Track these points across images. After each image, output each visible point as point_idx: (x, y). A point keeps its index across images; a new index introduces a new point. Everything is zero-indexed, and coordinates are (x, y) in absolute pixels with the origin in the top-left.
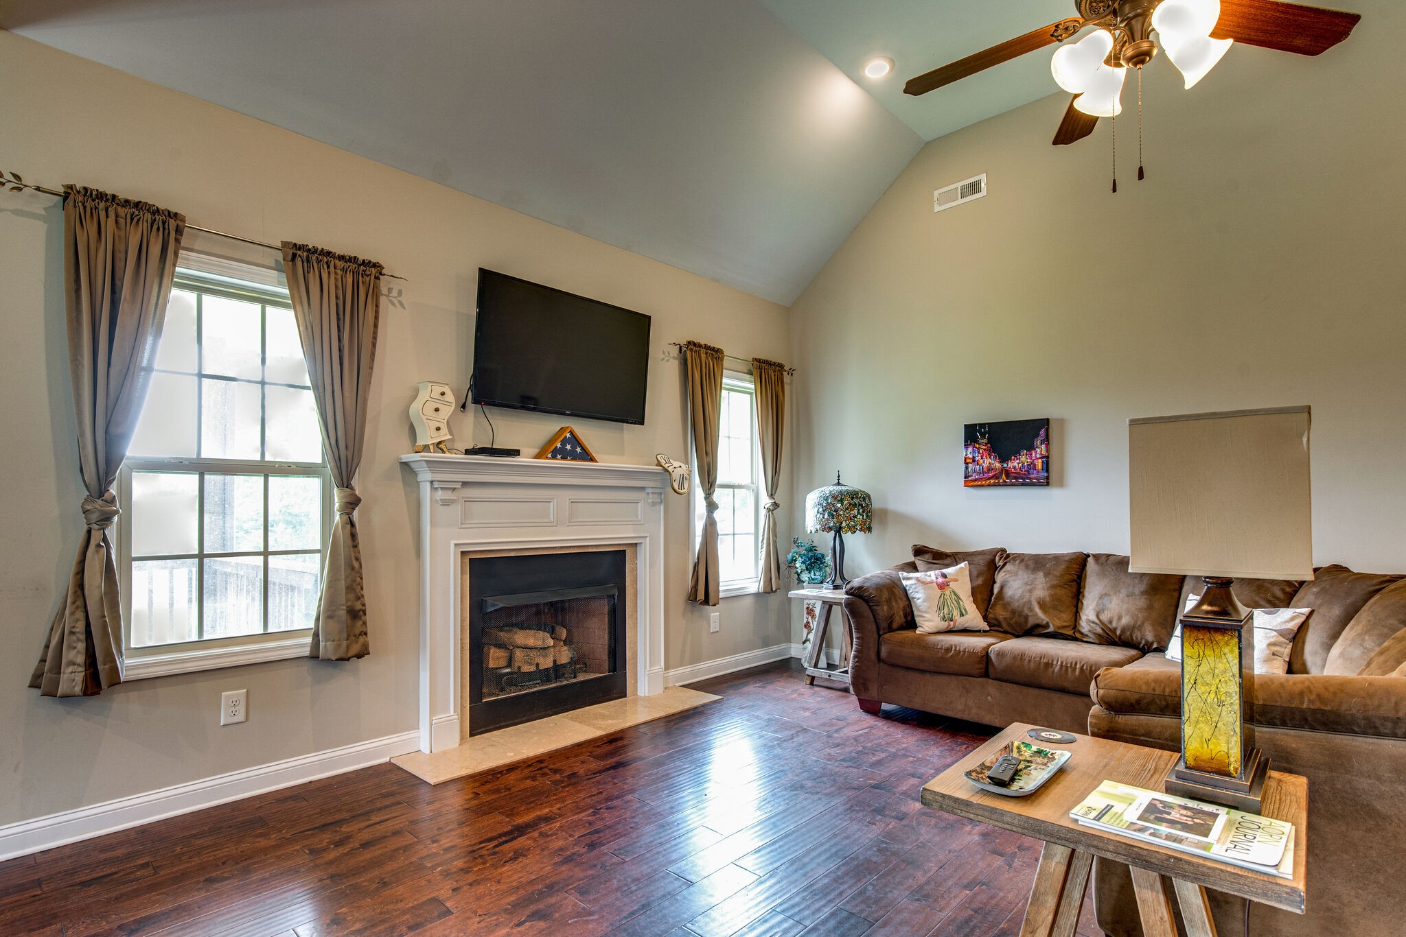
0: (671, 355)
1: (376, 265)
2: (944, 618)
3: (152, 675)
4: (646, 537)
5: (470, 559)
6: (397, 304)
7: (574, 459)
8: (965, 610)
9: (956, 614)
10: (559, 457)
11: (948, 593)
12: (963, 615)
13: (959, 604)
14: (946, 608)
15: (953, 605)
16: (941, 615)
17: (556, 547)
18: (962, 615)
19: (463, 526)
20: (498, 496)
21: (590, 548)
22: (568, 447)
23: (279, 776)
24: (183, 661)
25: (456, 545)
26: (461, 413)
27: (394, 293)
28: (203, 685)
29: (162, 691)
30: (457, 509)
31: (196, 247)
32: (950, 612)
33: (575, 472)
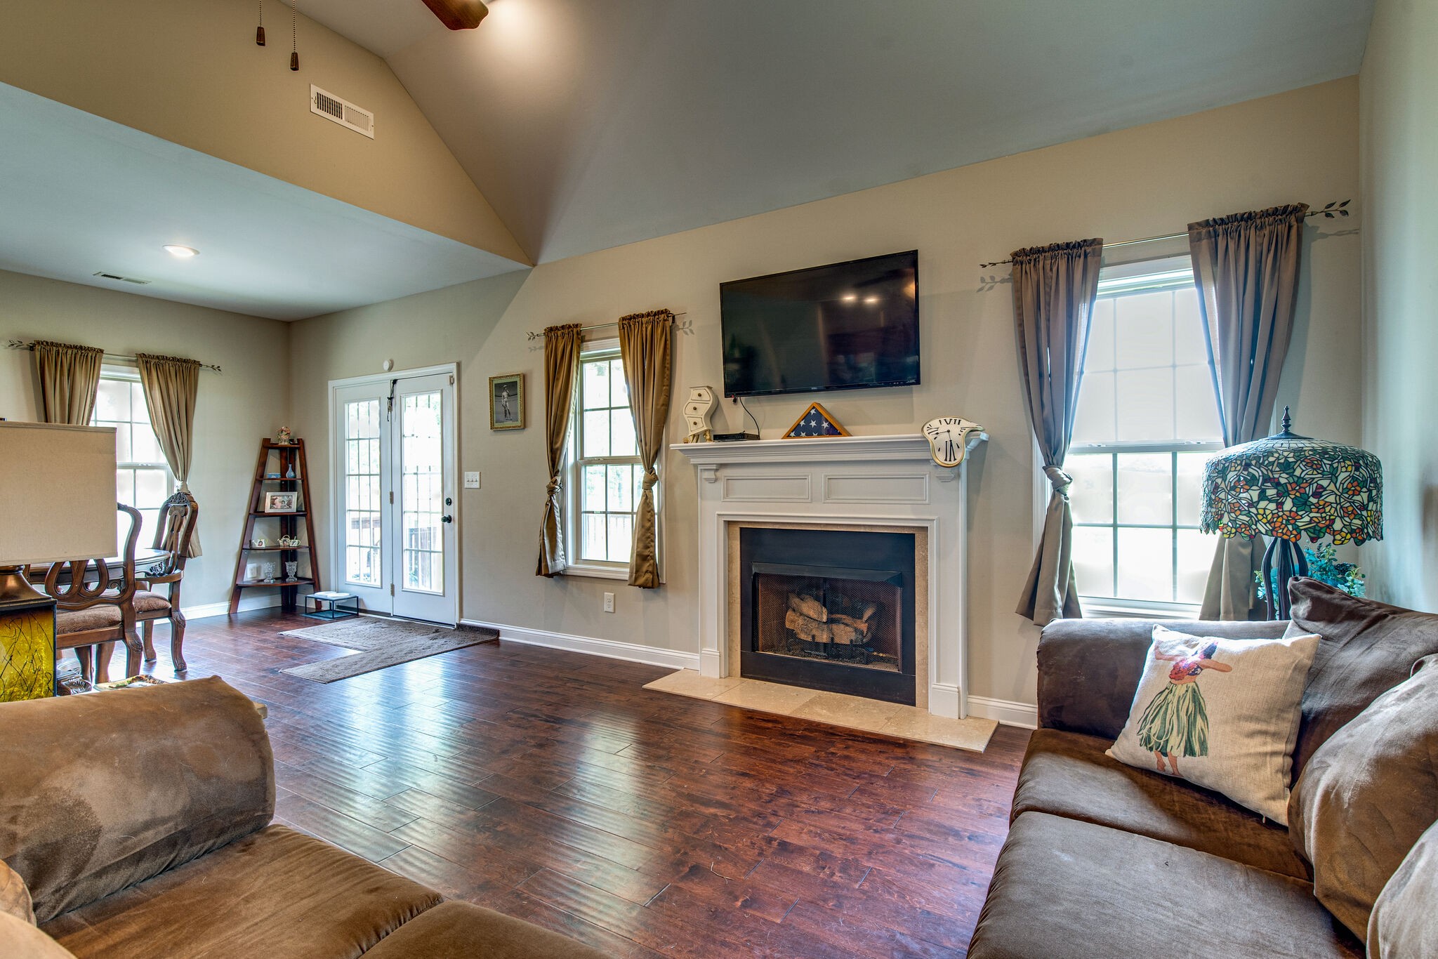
0: (997, 279)
1: (666, 312)
2: (1147, 741)
3: (578, 574)
4: (934, 520)
5: (741, 528)
6: (689, 332)
7: (820, 435)
8: (1203, 744)
9: (1175, 744)
10: (803, 434)
11: (1180, 689)
12: (1192, 753)
13: (1191, 724)
14: (1158, 722)
15: (1176, 722)
16: (1145, 731)
17: (821, 524)
18: (1189, 751)
19: (725, 500)
20: (765, 475)
21: (863, 527)
22: (813, 424)
23: (627, 652)
24: (589, 570)
25: (719, 515)
26: (734, 406)
27: (687, 325)
28: (598, 586)
29: (585, 585)
30: (720, 486)
31: (593, 338)
32: (1164, 733)
33: (819, 448)
